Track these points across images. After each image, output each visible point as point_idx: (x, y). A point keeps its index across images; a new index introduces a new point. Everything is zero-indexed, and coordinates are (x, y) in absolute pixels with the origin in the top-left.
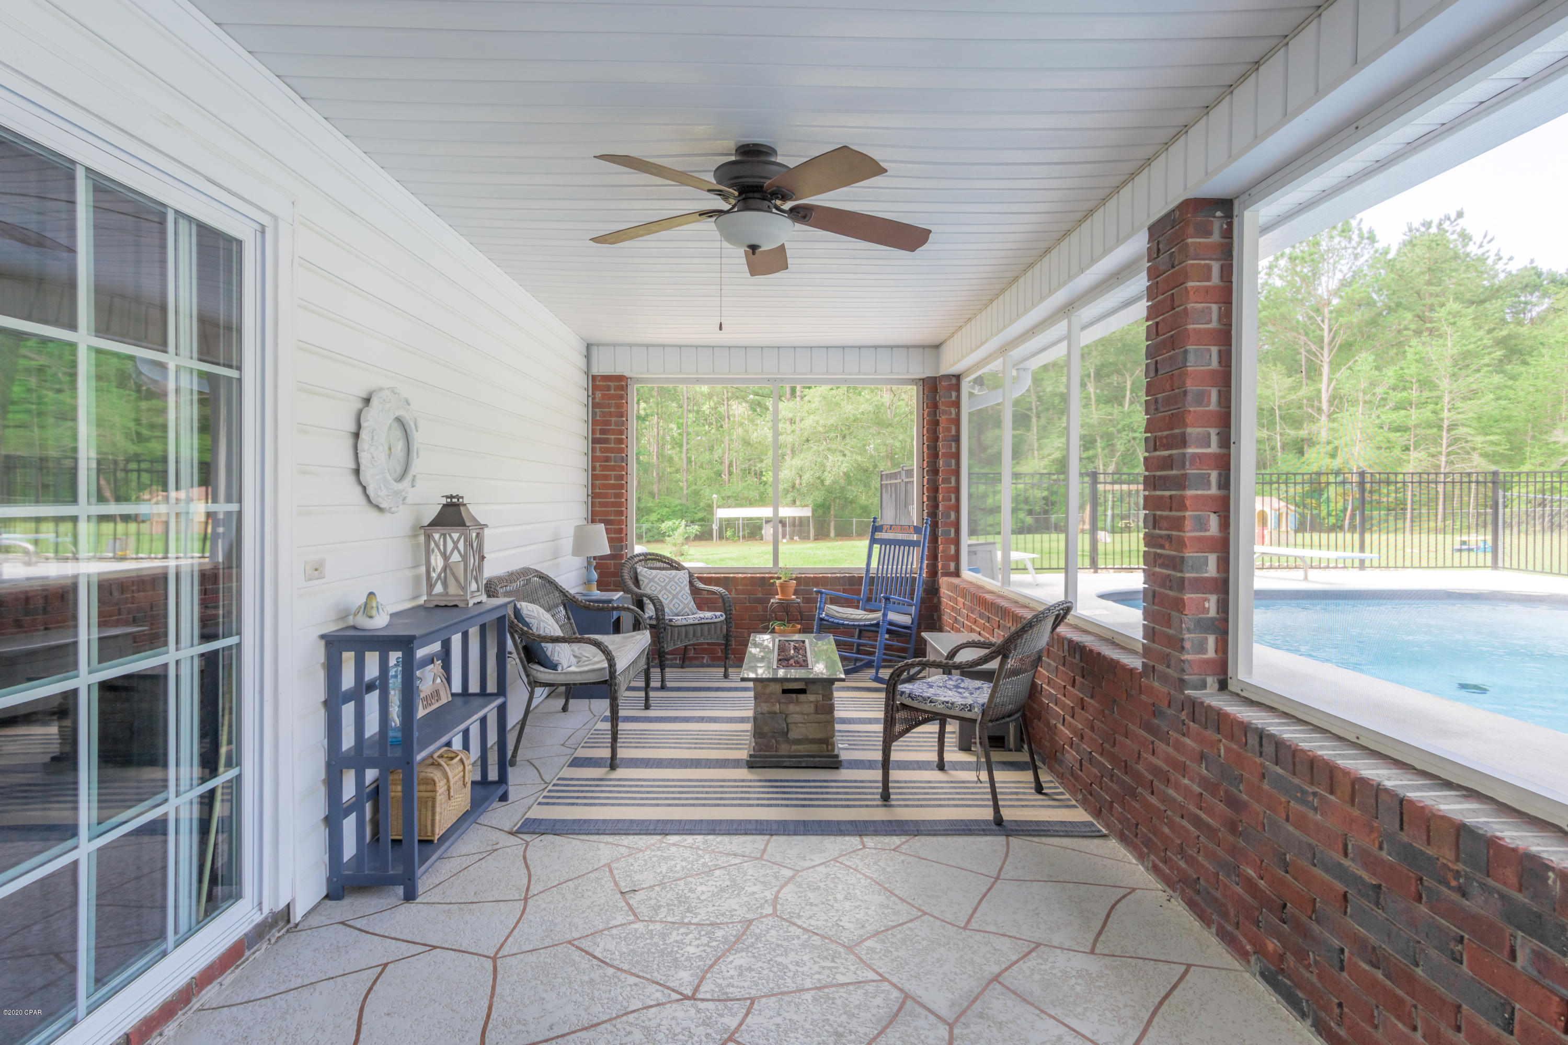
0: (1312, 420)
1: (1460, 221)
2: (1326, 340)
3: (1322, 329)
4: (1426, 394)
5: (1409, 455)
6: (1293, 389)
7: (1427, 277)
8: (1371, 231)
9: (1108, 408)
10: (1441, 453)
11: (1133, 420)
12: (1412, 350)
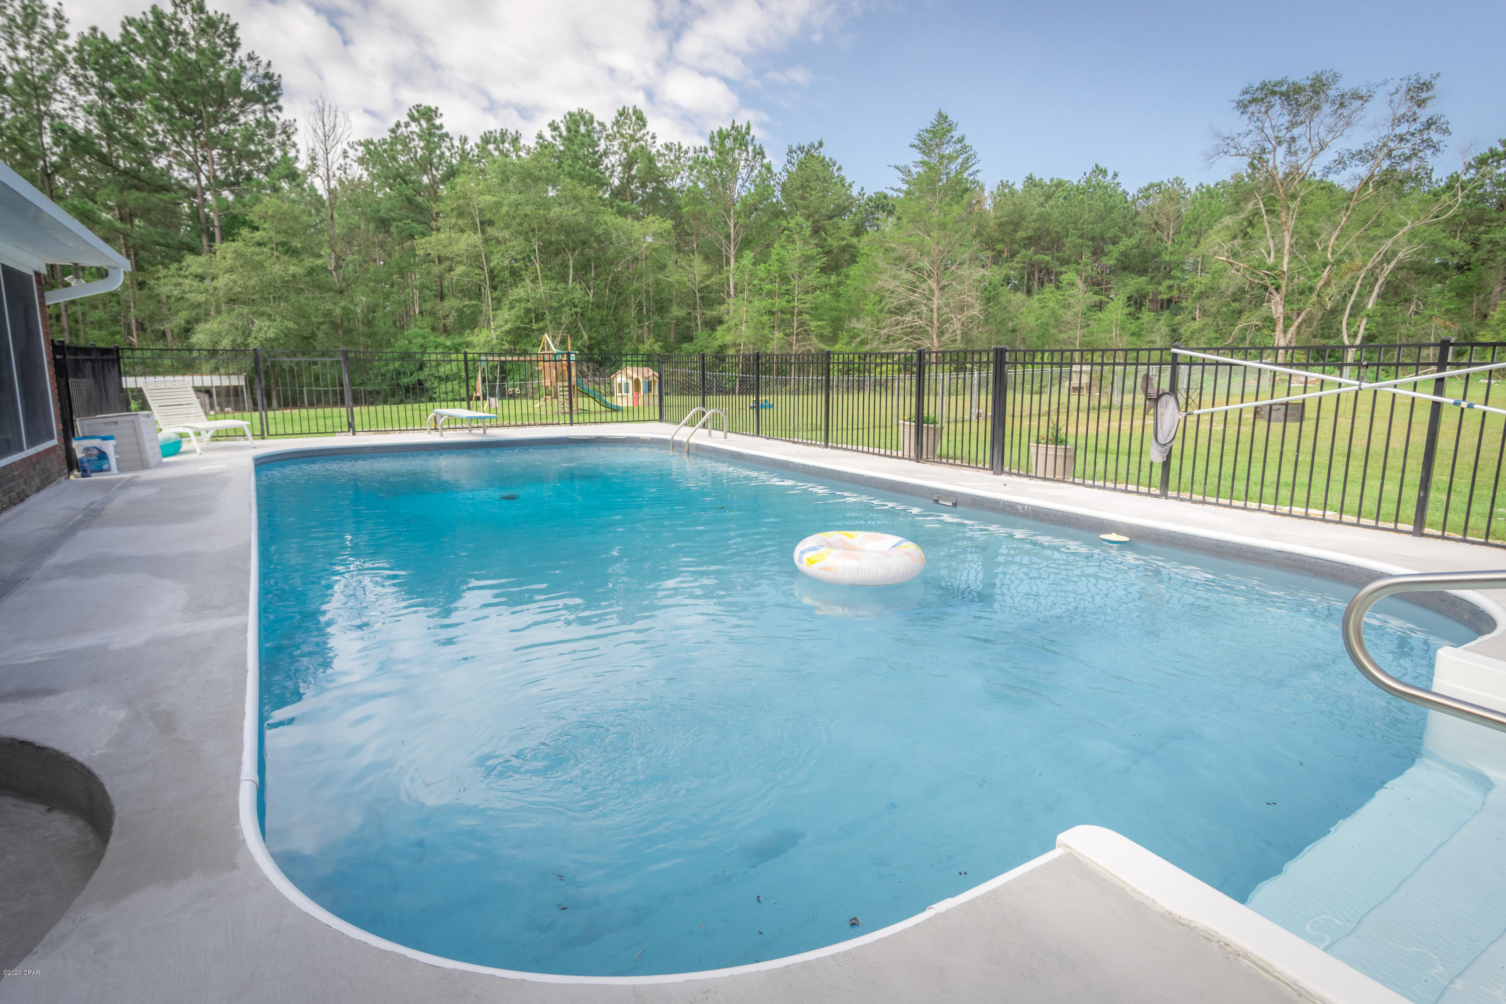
0: (722, 302)
1: (821, 149)
2: (732, 237)
3: (729, 227)
4: (784, 287)
5: (773, 334)
6: (709, 276)
7: (800, 192)
8: (761, 148)
9: (553, 284)
10: (793, 333)
11: (575, 296)
12: (775, 251)
